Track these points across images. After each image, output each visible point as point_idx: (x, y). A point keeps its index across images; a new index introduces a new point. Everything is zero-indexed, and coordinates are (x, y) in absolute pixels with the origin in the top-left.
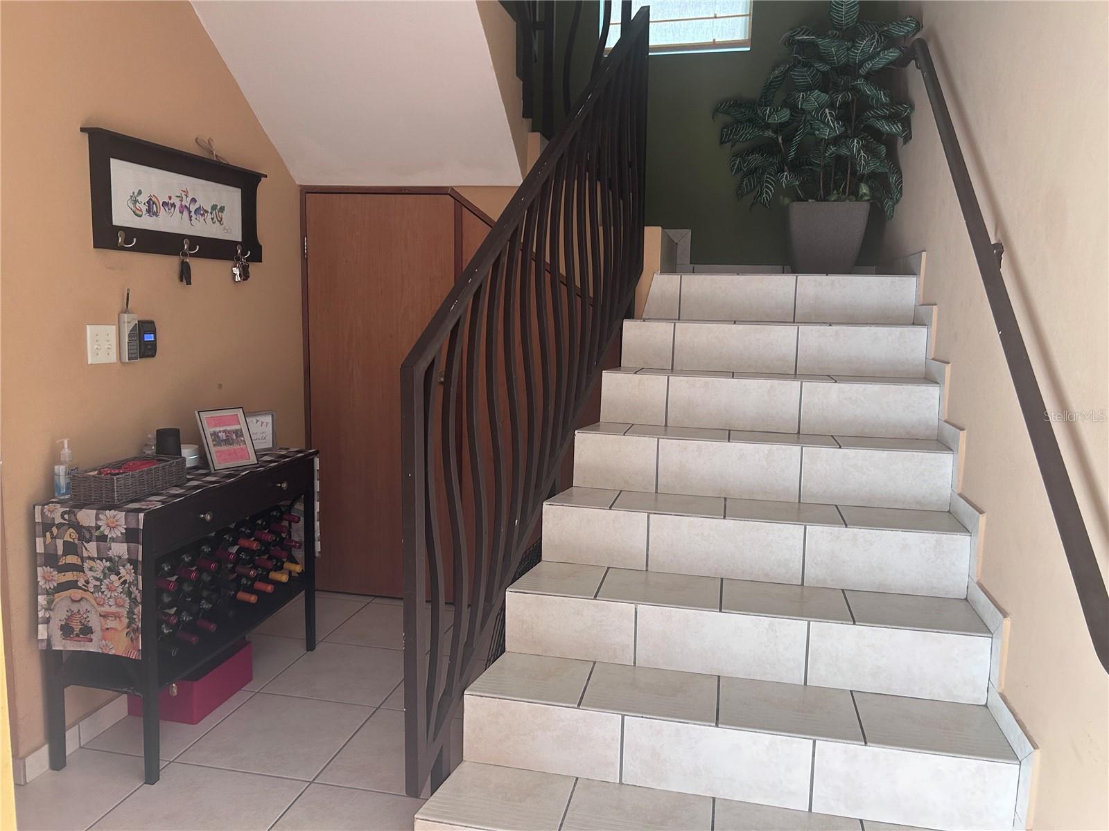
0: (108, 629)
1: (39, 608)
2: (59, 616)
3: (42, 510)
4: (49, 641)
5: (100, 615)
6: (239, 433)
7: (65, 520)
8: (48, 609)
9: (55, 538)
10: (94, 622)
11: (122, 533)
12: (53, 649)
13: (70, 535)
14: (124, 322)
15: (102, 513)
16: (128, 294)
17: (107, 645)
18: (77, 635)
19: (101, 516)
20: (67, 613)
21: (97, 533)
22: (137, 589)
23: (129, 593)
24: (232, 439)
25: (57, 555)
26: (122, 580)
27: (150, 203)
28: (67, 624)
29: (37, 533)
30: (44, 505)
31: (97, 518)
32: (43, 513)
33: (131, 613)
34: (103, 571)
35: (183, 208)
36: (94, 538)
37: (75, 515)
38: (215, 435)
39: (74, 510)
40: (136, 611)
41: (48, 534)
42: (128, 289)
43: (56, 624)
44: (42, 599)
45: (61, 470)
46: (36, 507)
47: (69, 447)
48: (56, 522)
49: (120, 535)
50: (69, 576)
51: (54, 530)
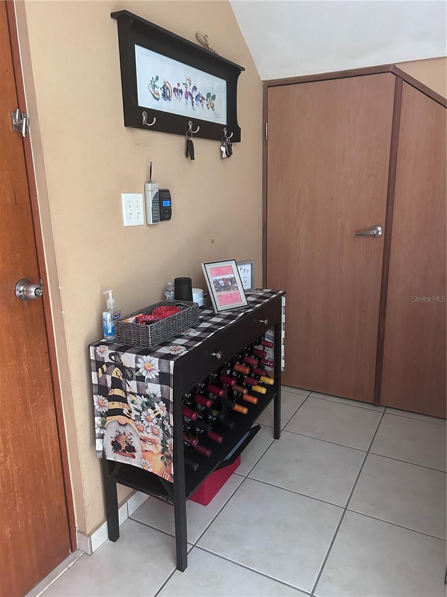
0: (146, 451)
1: (96, 426)
2: (110, 434)
3: (95, 350)
4: (104, 452)
5: (141, 439)
6: (233, 280)
7: (112, 360)
8: (102, 428)
9: (105, 373)
10: (136, 444)
11: (156, 376)
12: (107, 459)
13: (116, 373)
14: (149, 191)
15: (141, 358)
16: (151, 166)
17: (146, 463)
18: (124, 451)
19: (139, 360)
20: (117, 433)
21: (137, 374)
22: (169, 424)
23: (163, 426)
24: (229, 285)
25: (107, 387)
26: (157, 414)
27: (164, 88)
28: (116, 441)
29: (92, 368)
30: (96, 346)
31: (137, 362)
32: (95, 353)
33: (164, 442)
34: (142, 405)
35: (188, 94)
36: (135, 377)
37: (119, 357)
38: (216, 282)
39: (119, 352)
40: (168, 441)
41: (100, 370)
42: (151, 162)
43: (108, 440)
44: (98, 420)
45: (108, 316)
46: (91, 347)
47: (112, 297)
48: (106, 362)
49: (155, 377)
50: (117, 405)
51: (104, 367)
